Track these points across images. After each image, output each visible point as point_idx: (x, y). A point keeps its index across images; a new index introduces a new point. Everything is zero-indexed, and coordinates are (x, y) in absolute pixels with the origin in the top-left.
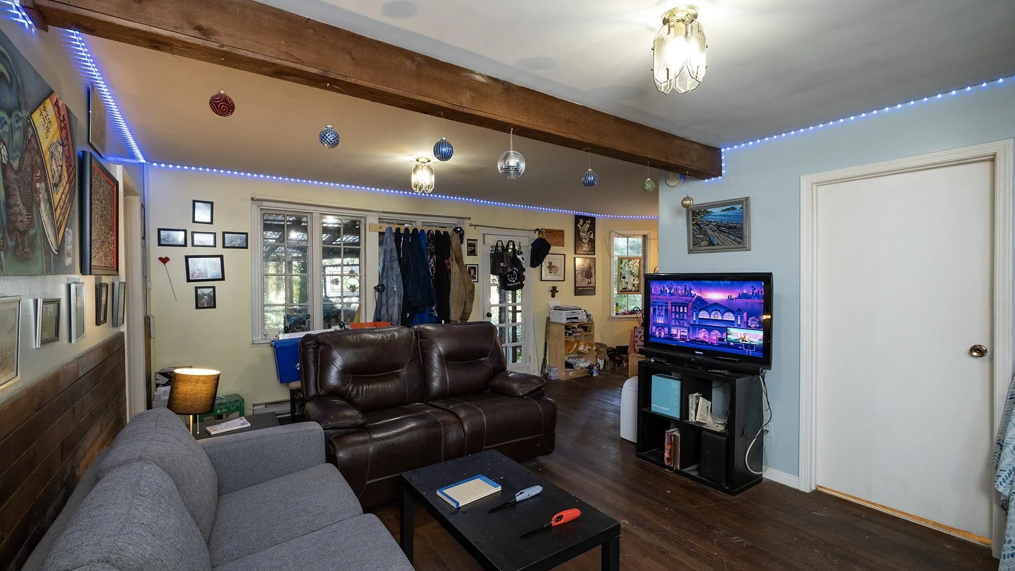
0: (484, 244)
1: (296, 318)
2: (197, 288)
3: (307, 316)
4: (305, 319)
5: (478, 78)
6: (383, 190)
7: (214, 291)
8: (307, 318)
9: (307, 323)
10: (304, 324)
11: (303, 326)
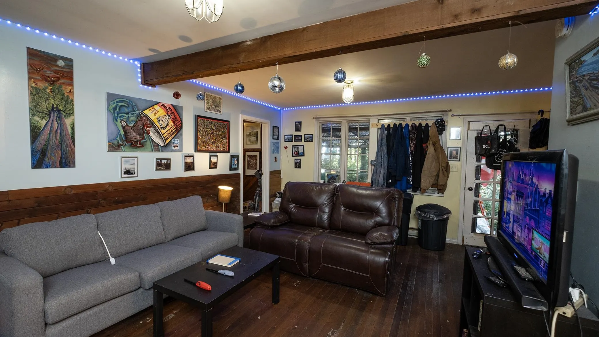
0: (469, 129)
1: (331, 176)
2: (295, 159)
3: (336, 176)
4: (335, 177)
5: (248, 43)
6: (381, 101)
7: (301, 161)
8: (337, 177)
9: (336, 179)
10: (335, 180)
11: (334, 181)
